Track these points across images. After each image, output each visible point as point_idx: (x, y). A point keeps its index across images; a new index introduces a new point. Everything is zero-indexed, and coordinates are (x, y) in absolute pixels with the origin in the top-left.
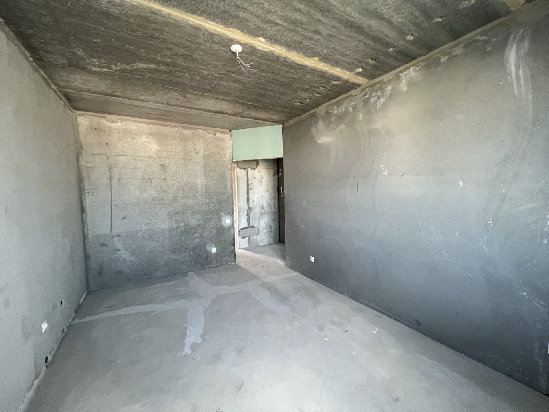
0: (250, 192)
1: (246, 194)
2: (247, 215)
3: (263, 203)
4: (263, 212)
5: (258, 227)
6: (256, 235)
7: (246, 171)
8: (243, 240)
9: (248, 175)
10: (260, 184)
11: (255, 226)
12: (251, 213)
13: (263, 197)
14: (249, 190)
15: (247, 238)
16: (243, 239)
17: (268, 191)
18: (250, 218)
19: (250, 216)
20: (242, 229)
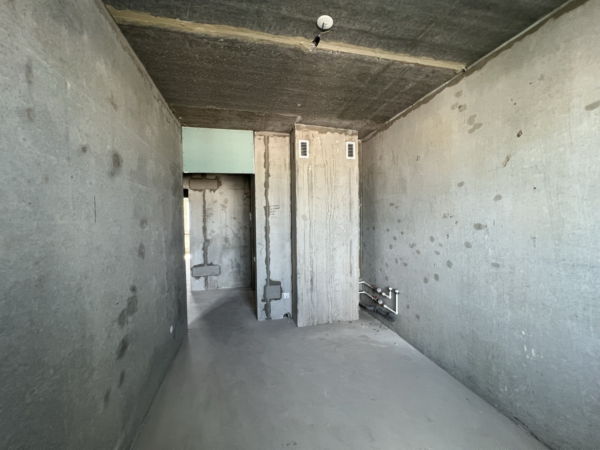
0: (208, 220)
1: (203, 222)
2: (203, 249)
3: (226, 234)
4: (227, 246)
5: (220, 264)
6: (216, 275)
7: (202, 193)
8: (197, 281)
9: (205, 198)
10: (223, 210)
11: (214, 263)
12: (209, 247)
13: (227, 226)
14: (206, 217)
15: (202, 279)
16: (197, 279)
17: (235, 218)
18: (207, 253)
19: (207, 251)
20: (195, 266)
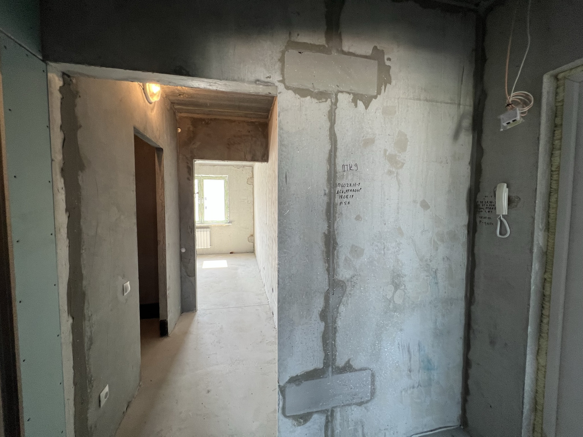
0: (343, 209)
1: (324, 217)
2: (323, 316)
3: (398, 261)
4: (398, 301)
5: (373, 366)
6: (360, 404)
8: (299, 429)
9: (337, 128)
10: (390, 173)
11: (356, 364)
12: (342, 308)
13: (400, 232)
14: (338, 200)
15: (318, 420)
16: (299, 424)
17: (425, 205)
18: (335, 330)
19: (335, 322)
20: (295, 380)
